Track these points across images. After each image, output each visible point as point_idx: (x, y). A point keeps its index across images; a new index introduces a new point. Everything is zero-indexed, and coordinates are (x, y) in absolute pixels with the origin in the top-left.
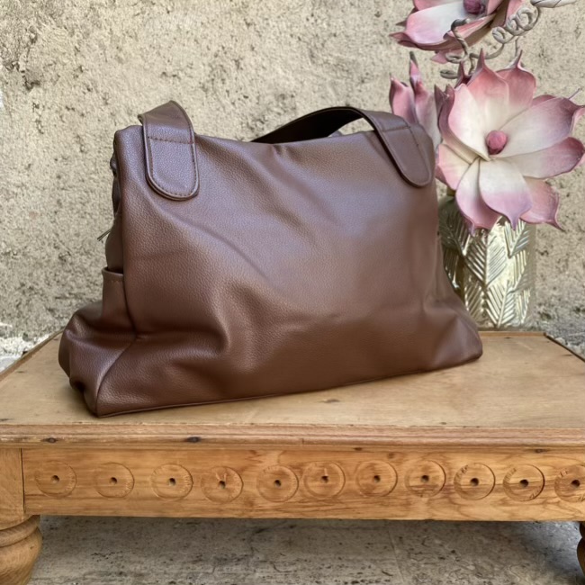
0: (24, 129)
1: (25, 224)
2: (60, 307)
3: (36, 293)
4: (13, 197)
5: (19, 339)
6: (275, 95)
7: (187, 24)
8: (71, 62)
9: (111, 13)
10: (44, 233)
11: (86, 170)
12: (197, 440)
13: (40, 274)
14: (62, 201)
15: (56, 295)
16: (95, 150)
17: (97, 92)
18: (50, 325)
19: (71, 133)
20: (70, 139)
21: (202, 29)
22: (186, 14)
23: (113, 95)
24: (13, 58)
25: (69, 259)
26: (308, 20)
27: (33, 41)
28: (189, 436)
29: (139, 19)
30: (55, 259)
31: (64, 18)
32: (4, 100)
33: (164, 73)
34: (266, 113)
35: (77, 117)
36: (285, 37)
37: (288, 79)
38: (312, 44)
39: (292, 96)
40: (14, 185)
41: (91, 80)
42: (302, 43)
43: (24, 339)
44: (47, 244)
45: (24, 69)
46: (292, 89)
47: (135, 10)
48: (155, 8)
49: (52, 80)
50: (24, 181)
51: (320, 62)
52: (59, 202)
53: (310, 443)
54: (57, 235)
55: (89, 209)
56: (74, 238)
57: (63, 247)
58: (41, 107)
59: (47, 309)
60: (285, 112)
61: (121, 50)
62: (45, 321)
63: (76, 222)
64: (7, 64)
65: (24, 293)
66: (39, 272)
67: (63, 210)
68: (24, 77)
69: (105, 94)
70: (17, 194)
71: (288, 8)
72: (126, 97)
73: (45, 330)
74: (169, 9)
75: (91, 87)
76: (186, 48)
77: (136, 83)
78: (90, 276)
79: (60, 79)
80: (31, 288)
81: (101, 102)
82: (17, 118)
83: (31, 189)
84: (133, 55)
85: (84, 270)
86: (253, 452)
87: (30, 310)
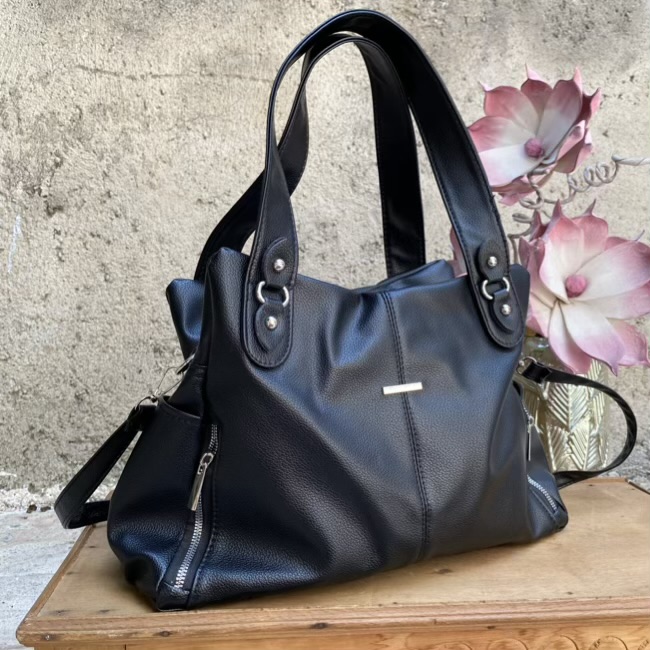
0: (43, 256)
1: (38, 360)
2: (73, 452)
3: (46, 438)
4: (25, 330)
5: (25, 491)
6: (316, 223)
7: (225, 151)
8: (98, 188)
9: (144, 138)
10: (60, 369)
11: (110, 300)
12: (324, 626)
13: (52, 416)
14: (82, 334)
15: (70, 439)
16: (121, 279)
17: (126, 218)
18: (61, 473)
19: (95, 261)
20: (94, 266)
21: (240, 157)
22: (224, 141)
23: (143, 222)
24: (36, 182)
25: (87, 398)
26: (349, 148)
27: (57, 165)
28: (314, 622)
29: (173, 145)
30: (71, 398)
31: (93, 142)
32: (22, 226)
33: (199, 200)
34: (307, 241)
35: (102, 244)
36: (326, 166)
37: (329, 208)
38: (354, 173)
39: (334, 225)
40: (28, 317)
41: (120, 205)
42: (343, 172)
43: (29, 490)
44: (62, 381)
45: (47, 194)
46: (333, 217)
47: (169, 135)
48: (191, 133)
49: (76, 205)
50: (39, 312)
51: (362, 191)
52: (78, 336)
53: (442, 623)
54: (74, 371)
55: (112, 342)
56: (94, 374)
57: (80, 384)
58: (63, 233)
59: (58, 454)
60: (326, 240)
61: (153, 175)
62: (56, 468)
63: (97, 358)
64: (28, 189)
65: (32, 437)
66: (51, 413)
67: (83, 344)
68: (45, 202)
69: (135, 220)
70: (30, 327)
71: (329, 137)
72: (158, 223)
73: (56, 479)
74: (206, 134)
75: (119, 212)
76: (223, 175)
77: (169, 210)
78: (110, 416)
79: (86, 205)
80: (41, 432)
81: (130, 229)
82: (36, 245)
83: (48, 321)
84: (167, 181)
85: (104, 410)
86: (380, 636)
87: (39, 457)
